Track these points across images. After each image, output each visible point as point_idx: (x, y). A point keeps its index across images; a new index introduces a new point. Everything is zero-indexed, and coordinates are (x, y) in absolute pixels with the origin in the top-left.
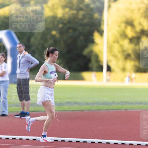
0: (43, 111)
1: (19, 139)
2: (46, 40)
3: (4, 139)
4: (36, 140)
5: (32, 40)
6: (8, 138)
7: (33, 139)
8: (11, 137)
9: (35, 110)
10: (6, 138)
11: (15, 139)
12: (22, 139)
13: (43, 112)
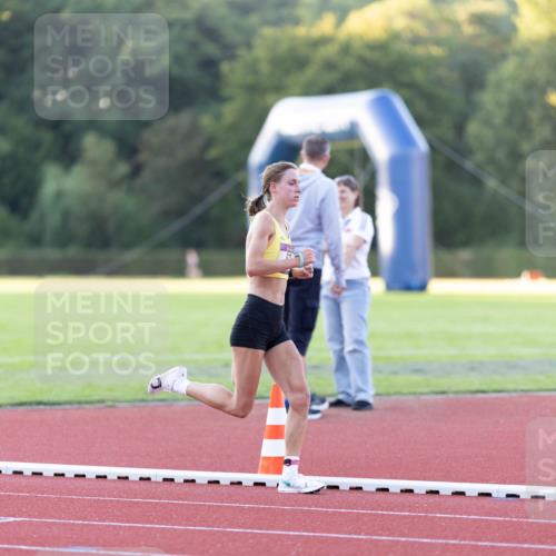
0: (515, 391)
1: (427, 492)
2: (524, 128)
3: (372, 493)
4: (489, 495)
5: (473, 128)
6: (387, 490)
7: (481, 494)
8: (396, 485)
9: (484, 387)
10: (379, 490)
11: (411, 491)
12: (437, 492)
13: (514, 394)
